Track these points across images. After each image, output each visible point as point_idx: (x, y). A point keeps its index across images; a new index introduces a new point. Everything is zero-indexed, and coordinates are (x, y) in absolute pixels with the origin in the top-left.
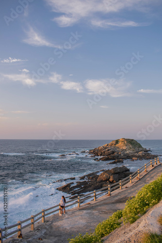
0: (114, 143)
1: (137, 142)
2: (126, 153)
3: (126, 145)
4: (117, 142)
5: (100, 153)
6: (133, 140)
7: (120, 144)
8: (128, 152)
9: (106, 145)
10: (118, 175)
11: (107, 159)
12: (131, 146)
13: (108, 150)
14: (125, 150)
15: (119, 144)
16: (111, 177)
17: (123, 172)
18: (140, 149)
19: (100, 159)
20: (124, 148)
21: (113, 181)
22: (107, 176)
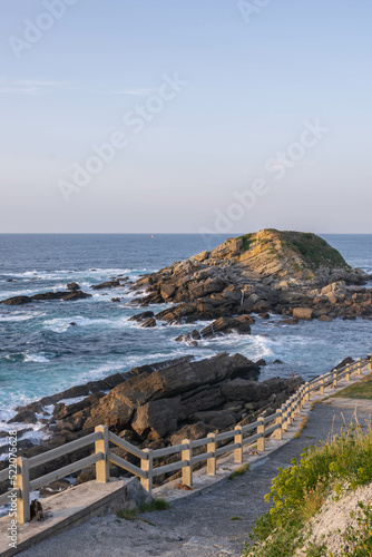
0: (233, 248)
1: (324, 243)
2: (276, 286)
3: (280, 257)
4: (245, 243)
5: (171, 291)
6: (309, 236)
7: (256, 251)
8: (283, 284)
9: (202, 254)
10: (177, 400)
11: (191, 316)
12: (298, 261)
13: (204, 277)
14: (276, 276)
15: (253, 252)
16: (142, 413)
17: (212, 383)
18: (337, 271)
19: (161, 315)
20: (272, 268)
21: (147, 431)
22: (122, 409)
